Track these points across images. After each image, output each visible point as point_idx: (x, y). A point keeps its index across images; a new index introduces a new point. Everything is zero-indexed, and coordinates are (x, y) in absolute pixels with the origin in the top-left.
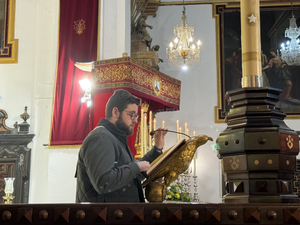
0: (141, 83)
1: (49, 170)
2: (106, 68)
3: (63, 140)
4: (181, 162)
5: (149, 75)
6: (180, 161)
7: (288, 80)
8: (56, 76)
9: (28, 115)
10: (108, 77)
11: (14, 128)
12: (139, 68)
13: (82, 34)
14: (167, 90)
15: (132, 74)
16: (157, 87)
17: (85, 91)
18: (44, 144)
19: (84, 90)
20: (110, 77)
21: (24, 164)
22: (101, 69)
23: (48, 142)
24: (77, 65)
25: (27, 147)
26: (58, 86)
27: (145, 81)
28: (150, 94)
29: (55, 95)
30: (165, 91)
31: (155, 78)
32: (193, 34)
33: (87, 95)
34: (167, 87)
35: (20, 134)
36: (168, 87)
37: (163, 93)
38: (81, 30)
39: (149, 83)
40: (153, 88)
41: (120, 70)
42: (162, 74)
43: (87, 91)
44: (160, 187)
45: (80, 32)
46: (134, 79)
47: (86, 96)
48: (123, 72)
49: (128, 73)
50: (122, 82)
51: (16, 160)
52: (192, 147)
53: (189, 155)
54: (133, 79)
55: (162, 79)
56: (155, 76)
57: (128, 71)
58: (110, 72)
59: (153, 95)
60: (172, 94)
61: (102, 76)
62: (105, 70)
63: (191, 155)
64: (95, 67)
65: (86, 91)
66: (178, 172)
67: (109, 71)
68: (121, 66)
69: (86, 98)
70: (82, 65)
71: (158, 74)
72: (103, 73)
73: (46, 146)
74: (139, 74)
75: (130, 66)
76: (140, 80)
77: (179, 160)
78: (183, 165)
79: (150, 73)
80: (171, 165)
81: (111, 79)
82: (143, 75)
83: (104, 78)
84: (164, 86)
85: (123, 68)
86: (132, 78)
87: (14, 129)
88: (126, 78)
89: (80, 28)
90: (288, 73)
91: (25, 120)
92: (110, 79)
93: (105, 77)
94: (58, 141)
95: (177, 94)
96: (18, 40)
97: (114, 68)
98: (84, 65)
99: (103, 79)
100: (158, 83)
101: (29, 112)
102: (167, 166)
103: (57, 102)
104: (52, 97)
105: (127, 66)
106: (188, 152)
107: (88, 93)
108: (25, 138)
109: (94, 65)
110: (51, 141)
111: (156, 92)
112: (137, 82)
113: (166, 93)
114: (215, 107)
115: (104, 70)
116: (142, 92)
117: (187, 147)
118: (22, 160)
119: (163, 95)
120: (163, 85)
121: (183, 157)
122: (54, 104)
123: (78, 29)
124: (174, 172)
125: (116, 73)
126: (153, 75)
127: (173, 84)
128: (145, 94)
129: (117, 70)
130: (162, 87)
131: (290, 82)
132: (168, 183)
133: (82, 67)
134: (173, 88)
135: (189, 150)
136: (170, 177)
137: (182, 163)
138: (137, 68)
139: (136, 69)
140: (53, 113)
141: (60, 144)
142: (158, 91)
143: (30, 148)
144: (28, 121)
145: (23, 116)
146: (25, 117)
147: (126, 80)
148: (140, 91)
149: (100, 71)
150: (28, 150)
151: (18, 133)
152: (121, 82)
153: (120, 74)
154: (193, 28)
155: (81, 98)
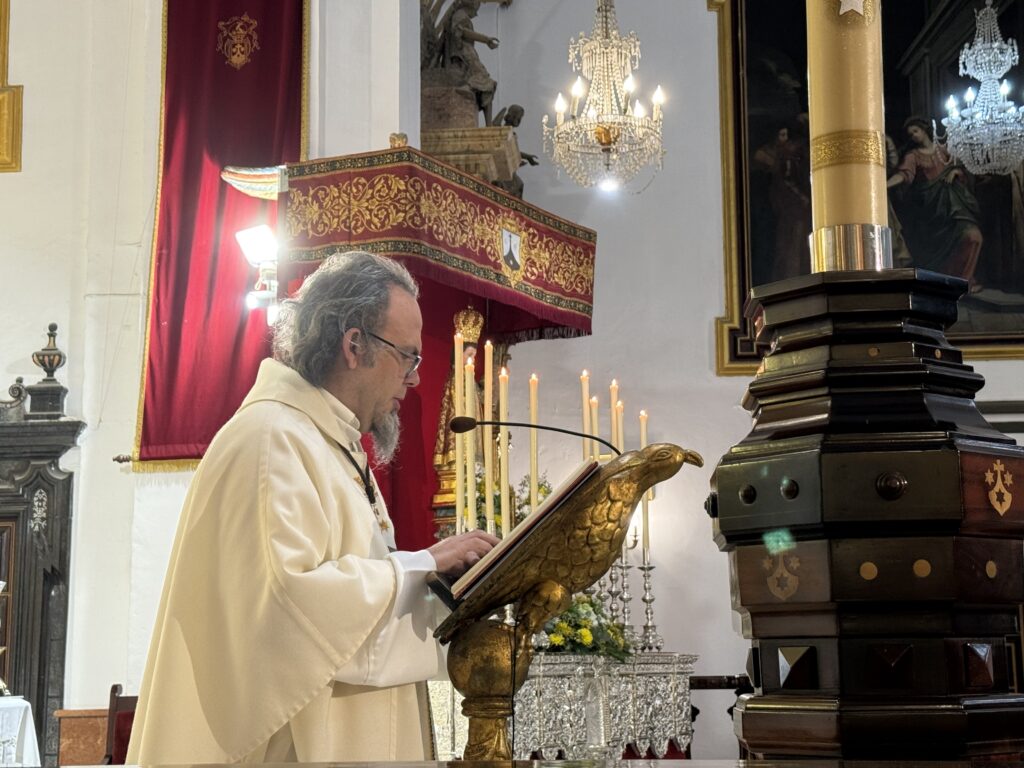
0: (454, 242)
1: (135, 545)
2: (329, 187)
3: (183, 443)
4: (583, 547)
5: (482, 212)
6: (577, 543)
7: (969, 226)
8: (157, 218)
9: (60, 356)
10: (336, 220)
11: (11, 399)
12: (445, 186)
13: (245, 66)
14: (547, 264)
15: (423, 211)
16: (510, 256)
17: (258, 269)
18: (116, 456)
19: (256, 266)
20: (344, 222)
21: (46, 527)
22: (311, 192)
23: (132, 449)
24: (232, 177)
25: (56, 465)
26: (164, 251)
27: (467, 233)
28: (486, 281)
29: (152, 283)
30: (541, 267)
31: (503, 222)
32: (637, 67)
33: (266, 282)
34: (547, 255)
35: (32, 421)
36: (551, 254)
37: (533, 274)
38: (242, 53)
39: (482, 242)
40: (497, 259)
41: (380, 196)
42: (529, 208)
43: (264, 270)
44: (504, 639)
45: (238, 60)
46: (430, 228)
47: (264, 287)
48: (389, 202)
49: (406, 205)
50: (388, 239)
51: (18, 513)
52: (624, 488)
53: (613, 521)
54: (426, 227)
55: (529, 225)
56: (506, 214)
57: (406, 198)
58: (344, 202)
59: (499, 282)
60: (564, 278)
61: (316, 217)
62: (327, 195)
63: (619, 520)
64: (292, 184)
65: (261, 267)
66: (573, 583)
67: (339, 197)
68: (382, 181)
69: (265, 294)
70: (248, 176)
71: (516, 209)
72: (321, 207)
73: (125, 464)
74: (445, 210)
75: (415, 181)
76: (449, 230)
77: (574, 537)
78: (591, 559)
79: (486, 206)
80: (546, 559)
81: (349, 228)
82: (462, 213)
83: (323, 222)
84: (536, 250)
85: (389, 188)
86: (423, 223)
87: (11, 403)
88: (400, 224)
89: (239, 46)
90: (969, 201)
91: (50, 370)
92: (345, 226)
93: (326, 221)
94: (166, 444)
95: (582, 278)
96: (19, 88)
97: (357, 188)
98: (255, 176)
99: (320, 228)
100: (516, 240)
101: (62, 344)
102: (532, 562)
103: (162, 307)
104: (142, 289)
105: (402, 182)
106: (609, 509)
107: (270, 277)
108: (48, 434)
109: (287, 178)
110: (141, 447)
111: (506, 271)
112: (441, 237)
113: (545, 275)
114: (718, 319)
115: (321, 194)
116: (459, 271)
117: (605, 491)
118: (39, 513)
119: (534, 283)
120: (535, 247)
121: (590, 528)
122: (150, 315)
123: (234, 50)
124: (559, 582)
125: (366, 204)
126: (497, 212)
127: (570, 241)
128: (470, 279)
129: (369, 196)
130: (530, 254)
131: (974, 234)
132: (534, 624)
133: (248, 185)
134: (569, 256)
135: (613, 501)
136: (541, 604)
137: (587, 549)
138: (439, 188)
139: (436, 190)
140: (147, 347)
141: (172, 454)
142: (516, 267)
143: (70, 469)
144: (61, 376)
145: (44, 356)
146: (49, 361)
147: (399, 230)
148: (449, 268)
149: (310, 199)
150: (61, 477)
151: (27, 417)
152: (384, 239)
153: (378, 211)
154: (638, 43)
155: (244, 294)
